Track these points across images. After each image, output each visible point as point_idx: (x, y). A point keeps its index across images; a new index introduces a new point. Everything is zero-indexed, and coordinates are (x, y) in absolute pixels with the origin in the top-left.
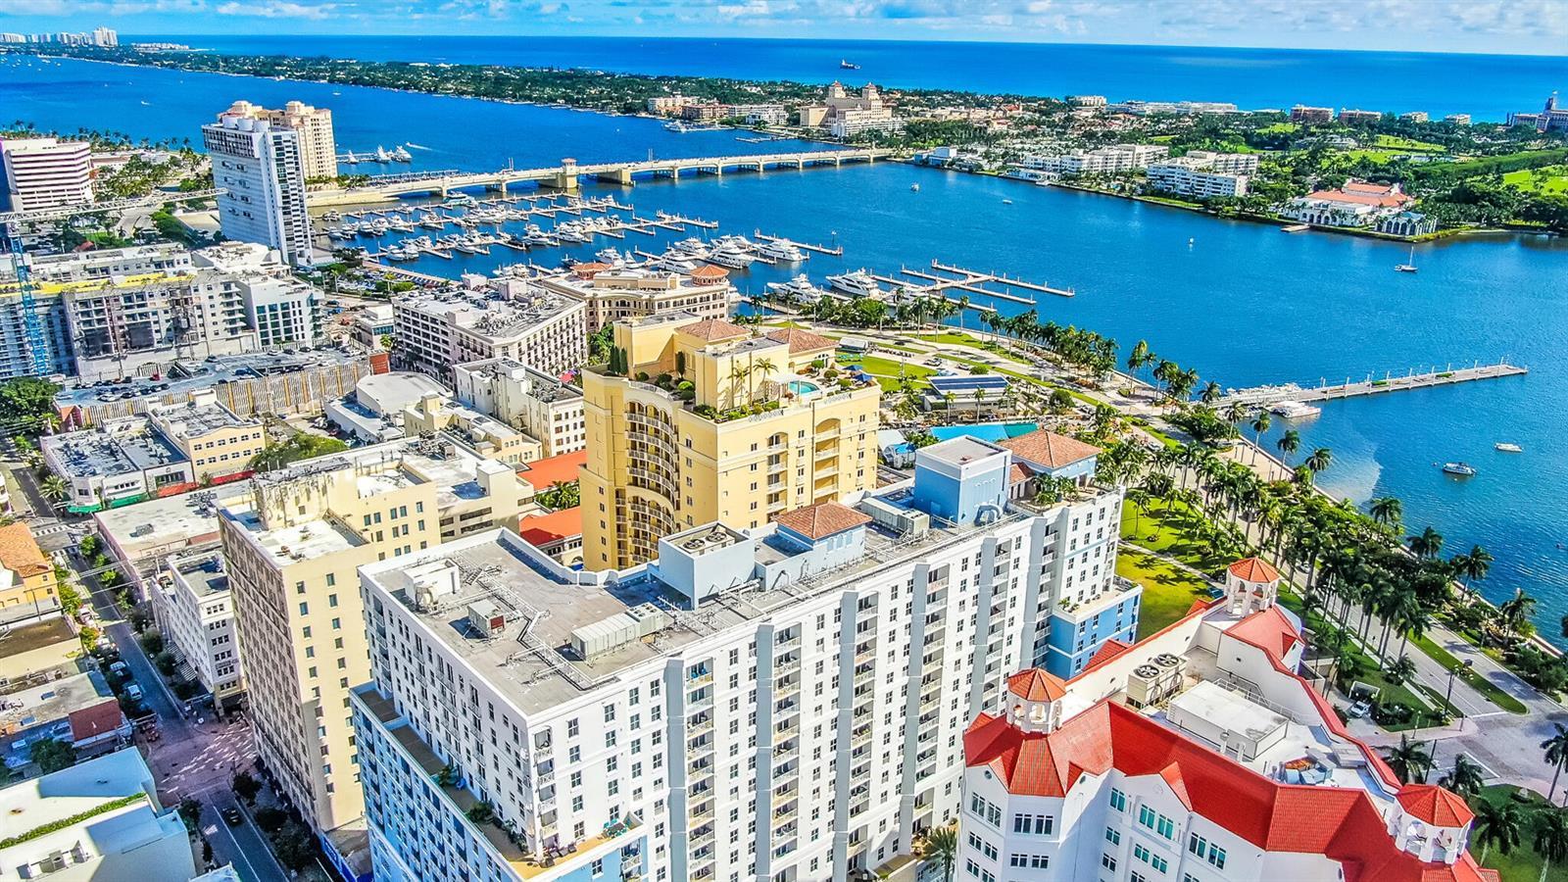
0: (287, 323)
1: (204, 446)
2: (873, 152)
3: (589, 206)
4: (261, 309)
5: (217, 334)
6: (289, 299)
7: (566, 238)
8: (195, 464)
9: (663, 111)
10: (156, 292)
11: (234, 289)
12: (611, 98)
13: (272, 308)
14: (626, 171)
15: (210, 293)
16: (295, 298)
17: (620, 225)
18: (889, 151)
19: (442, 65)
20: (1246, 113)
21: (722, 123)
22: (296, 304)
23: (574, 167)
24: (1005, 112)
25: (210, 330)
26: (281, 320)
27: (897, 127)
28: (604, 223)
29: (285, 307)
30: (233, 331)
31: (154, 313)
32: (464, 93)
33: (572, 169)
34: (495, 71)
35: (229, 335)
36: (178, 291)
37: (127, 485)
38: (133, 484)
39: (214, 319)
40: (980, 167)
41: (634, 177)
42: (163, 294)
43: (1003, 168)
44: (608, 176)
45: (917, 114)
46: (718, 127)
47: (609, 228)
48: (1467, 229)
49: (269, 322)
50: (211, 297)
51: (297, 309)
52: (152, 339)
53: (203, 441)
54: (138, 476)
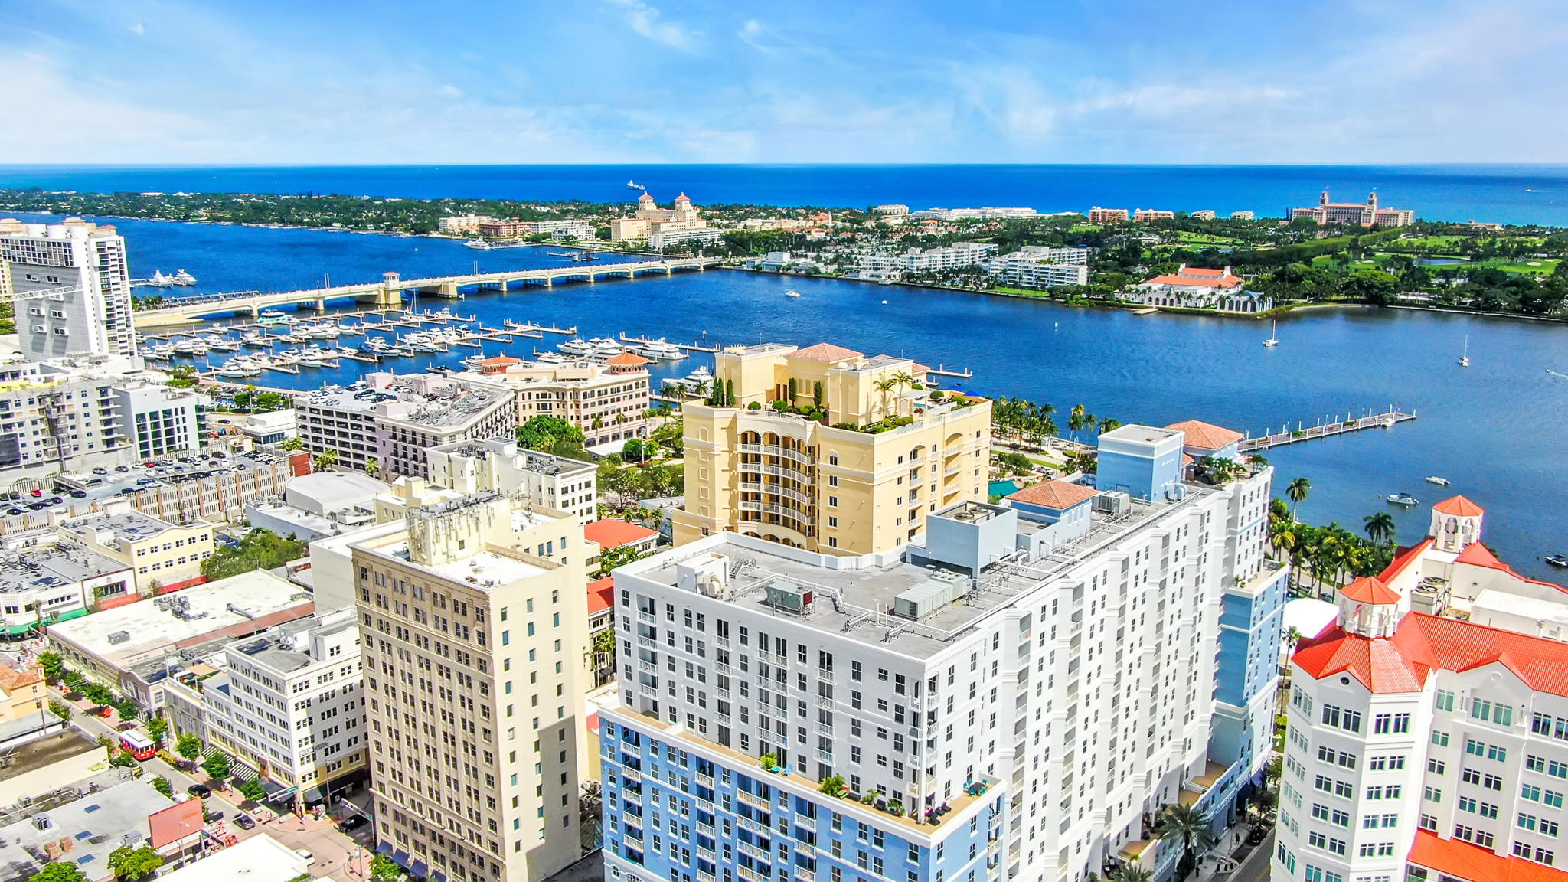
0: (169, 432)
1: (148, 551)
2: (701, 261)
3: (425, 319)
4: (141, 417)
5: (91, 446)
6: (171, 405)
7: (418, 348)
8: (138, 571)
9: (457, 231)
10: (25, 402)
11: (110, 395)
12: (394, 220)
13: (154, 415)
14: (451, 285)
15: (85, 400)
16: (178, 404)
17: (470, 335)
18: (719, 259)
19: (181, 194)
20: (1047, 216)
21: (527, 240)
22: (180, 411)
23: (397, 281)
24: (815, 221)
25: (84, 442)
26: (162, 429)
27: (716, 237)
28: (453, 333)
29: (167, 413)
30: (110, 443)
31: (21, 425)
32: (220, 219)
33: (395, 284)
34: (247, 199)
35: (105, 448)
36: (48, 399)
37: (63, 599)
38: (69, 597)
39: (89, 429)
40: (816, 270)
41: (460, 290)
42: (31, 403)
43: (839, 270)
44: (431, 291)
45: (727, 226)
46: (523, 244)
47: (458, 338)
48: (1300, 306)
49: (149, 431)
50: (85, 405)
51: (180, 416)
52: (19, 455)
53: (146, 545)
54: (74, 588)
